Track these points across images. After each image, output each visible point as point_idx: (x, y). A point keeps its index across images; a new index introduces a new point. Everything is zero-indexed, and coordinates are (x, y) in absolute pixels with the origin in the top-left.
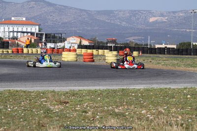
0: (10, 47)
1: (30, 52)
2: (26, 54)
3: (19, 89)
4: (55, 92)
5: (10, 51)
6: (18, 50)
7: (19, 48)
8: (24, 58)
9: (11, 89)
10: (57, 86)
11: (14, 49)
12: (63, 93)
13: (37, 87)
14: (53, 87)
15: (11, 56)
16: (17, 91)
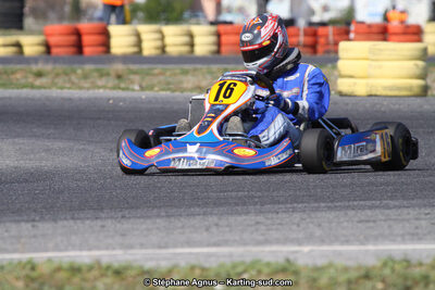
0: (29, 22)
1: (149, 48)
2: (125, 59)
3: (84, 257)
4: (296, 273)
5: (31, 44)
6: (78, 34)
7: (84, 25)
8: (112, 82)
9: (39, 257)
10: (310, 239)
11: (57, 29)
12: (343, 278)
13: (189, 244)
14: (286, 241)
15: (39, 75)
16: (75, 270)
